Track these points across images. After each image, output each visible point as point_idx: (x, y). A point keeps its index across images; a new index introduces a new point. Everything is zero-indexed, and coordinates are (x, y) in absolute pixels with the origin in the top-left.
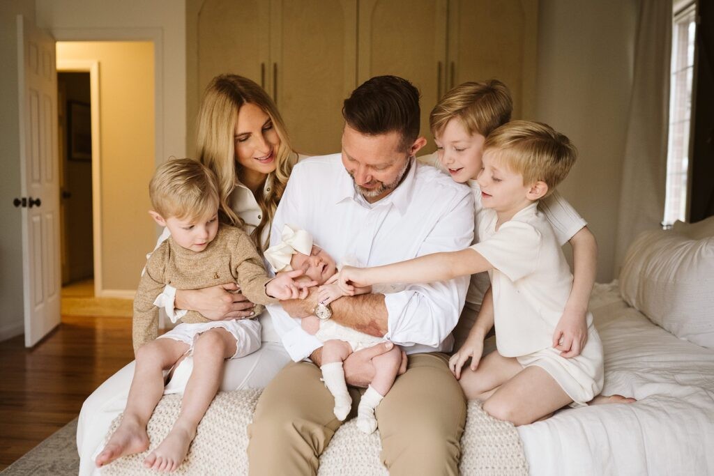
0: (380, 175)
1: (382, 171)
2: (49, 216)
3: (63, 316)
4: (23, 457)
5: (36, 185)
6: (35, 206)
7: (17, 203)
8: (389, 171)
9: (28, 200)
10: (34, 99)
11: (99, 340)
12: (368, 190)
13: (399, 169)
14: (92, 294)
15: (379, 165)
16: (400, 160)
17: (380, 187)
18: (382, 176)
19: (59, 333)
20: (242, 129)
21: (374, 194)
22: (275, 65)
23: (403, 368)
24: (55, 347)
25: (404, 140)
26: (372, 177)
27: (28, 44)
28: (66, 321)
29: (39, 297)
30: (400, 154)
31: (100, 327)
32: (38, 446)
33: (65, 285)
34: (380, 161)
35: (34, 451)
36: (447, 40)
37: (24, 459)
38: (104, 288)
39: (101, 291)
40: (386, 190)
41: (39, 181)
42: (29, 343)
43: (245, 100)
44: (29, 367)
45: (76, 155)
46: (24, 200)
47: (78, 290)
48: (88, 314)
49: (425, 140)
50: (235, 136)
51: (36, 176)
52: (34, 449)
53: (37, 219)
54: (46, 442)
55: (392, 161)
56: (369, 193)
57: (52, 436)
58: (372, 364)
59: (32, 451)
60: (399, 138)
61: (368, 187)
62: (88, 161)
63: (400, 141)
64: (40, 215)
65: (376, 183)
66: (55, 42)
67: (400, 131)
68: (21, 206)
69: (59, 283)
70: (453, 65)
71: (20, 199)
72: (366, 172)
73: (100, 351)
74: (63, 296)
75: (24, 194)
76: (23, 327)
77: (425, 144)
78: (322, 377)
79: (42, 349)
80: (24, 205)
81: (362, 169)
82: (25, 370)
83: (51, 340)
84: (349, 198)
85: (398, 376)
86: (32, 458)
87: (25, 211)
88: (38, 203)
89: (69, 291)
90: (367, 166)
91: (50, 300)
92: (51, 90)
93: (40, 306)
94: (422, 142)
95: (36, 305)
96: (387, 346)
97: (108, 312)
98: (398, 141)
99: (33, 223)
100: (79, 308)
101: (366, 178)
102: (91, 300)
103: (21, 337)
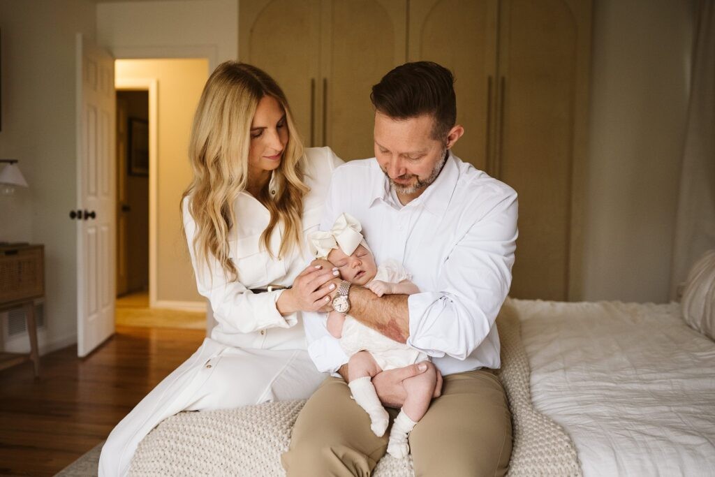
0: (415, 167)
1: (415, 162)
2: (105, 229)
3: (117, 326)
4: (63, 471)
5: (92, 199)
6: (90, 219)
7: (73, 215)
8: (424, 161)
9: (83, 214)
10: (92, 115)
11: (153, 350)
12: (403, 186)
13: (435, 161)
14: (147, 305)
15: (412, 154)
16: (434, 148)
17: (416, 182)
18: (417, 167)
19: (113, 344)
20: (260, 123)
21: (410, 190)
22: (325, 82)
23: (438, 393)
24: (107, 357)
25: (438, 125)
26: (406, 170)
27: (87, 60)
28: (120, 331)
29: (93, 308)
30: (434, 142)
31: (154, 337)
32: (79, 460)
33: (120, 295)
34: (413, 149)
35: (74, 465)
36: (498, 54)
37: (64, 473)
38: (159, 298)
39: (157, 302)
40: (422, 186)
41: (96, 194)
42: (82, 352)
43: (264, 93)
44: (81, 377)
45: (136, 170)
46: (80, 212)
47: (134, 301)
48: (142, 325)
49: (462, 129)
50: (252, 129)
51: (93, 189)
52: (75, 462)
53: (92, 231)
54: (87, 455)
55: (426, 150)
56: (405, 190)
57: (93, 449)
58: (403, 386)
59: (72, 464)
60: (433, 122)
61: (403, 182)
62: (146, 176)
63: (433, 126)
64: (96, 227)
65: (410, 177)
66: (114, 59)
67: (433, 114)
68: (76, 219)
69: (113, 294)
70: (503, 79)
71: (76, 211)
72: (399, 163)
73: (154, 361)
74: (117, 307)
75: (80, 207)
76: (76, 337)
77: (462, 133)
78: (352, 395)
79: (95, 359)
80: (80, 217)
81: (395, 159)
82: (76, 380)
83: (104, 350)
84: (378, 199)
85: (433, 400)
86: (72, 472)
87: (80, 223)
88: (93, 215)
89: (124, 302)
90: (401, 155)
91: (104, 311)
92: (109, 107)
93: (94, 317)
94: (459, 131)
95: (90, 314)
96: (420, 368)
97: (160, 323)
98: (431, 127)
99: (89, 236)
100: (135, 318)
101: (399, 171)
102: (146, 310)
103: (74, 347)
